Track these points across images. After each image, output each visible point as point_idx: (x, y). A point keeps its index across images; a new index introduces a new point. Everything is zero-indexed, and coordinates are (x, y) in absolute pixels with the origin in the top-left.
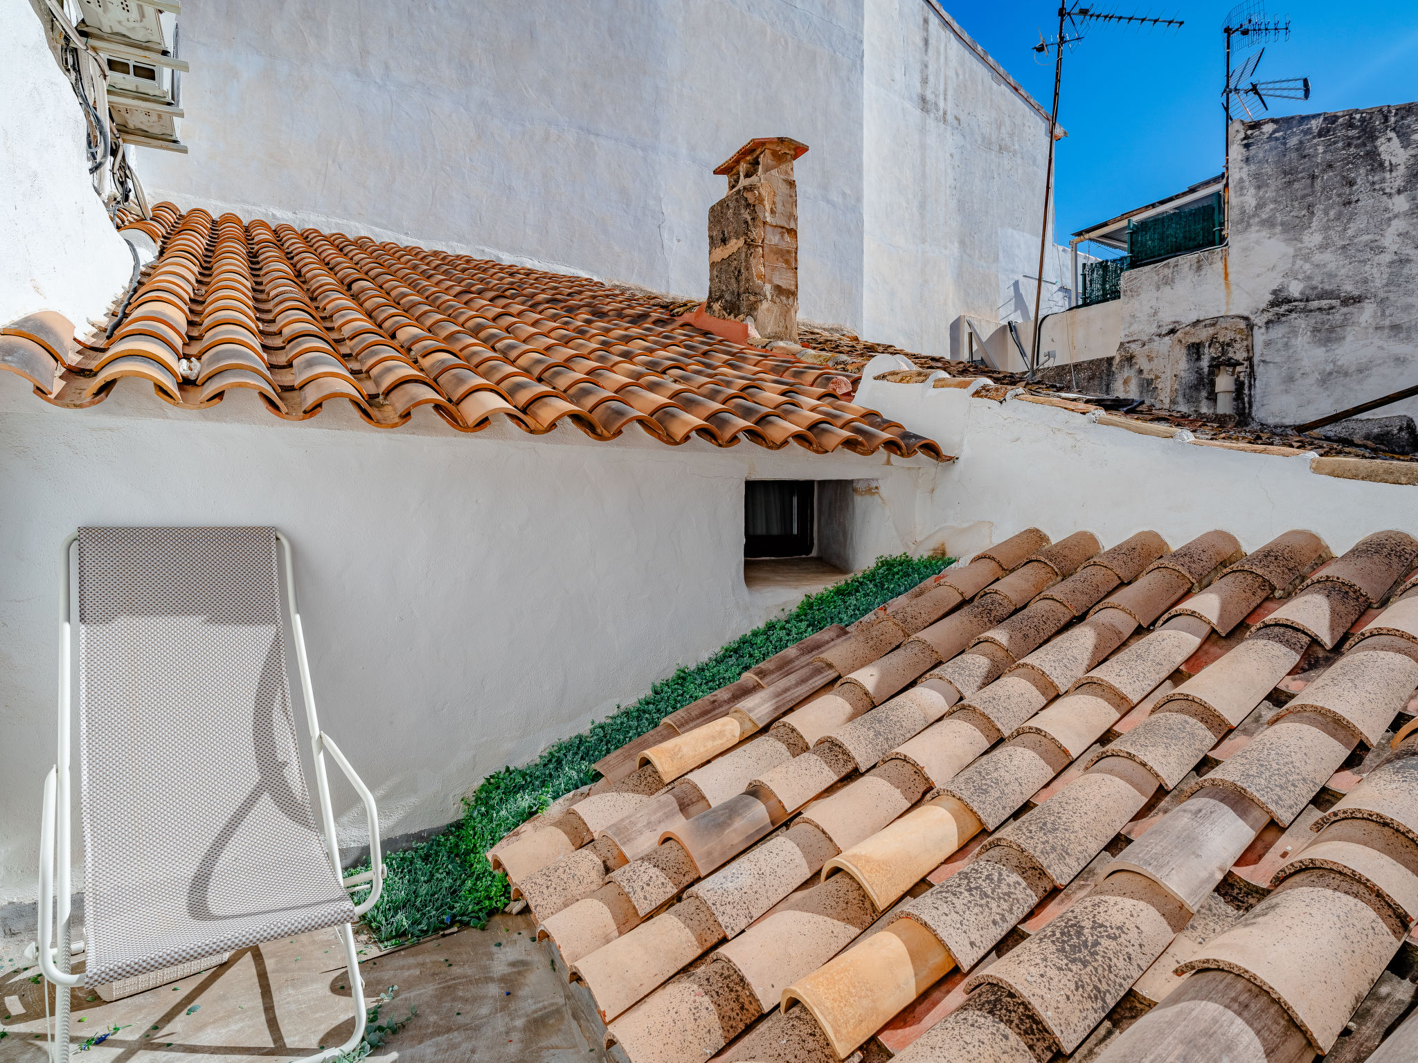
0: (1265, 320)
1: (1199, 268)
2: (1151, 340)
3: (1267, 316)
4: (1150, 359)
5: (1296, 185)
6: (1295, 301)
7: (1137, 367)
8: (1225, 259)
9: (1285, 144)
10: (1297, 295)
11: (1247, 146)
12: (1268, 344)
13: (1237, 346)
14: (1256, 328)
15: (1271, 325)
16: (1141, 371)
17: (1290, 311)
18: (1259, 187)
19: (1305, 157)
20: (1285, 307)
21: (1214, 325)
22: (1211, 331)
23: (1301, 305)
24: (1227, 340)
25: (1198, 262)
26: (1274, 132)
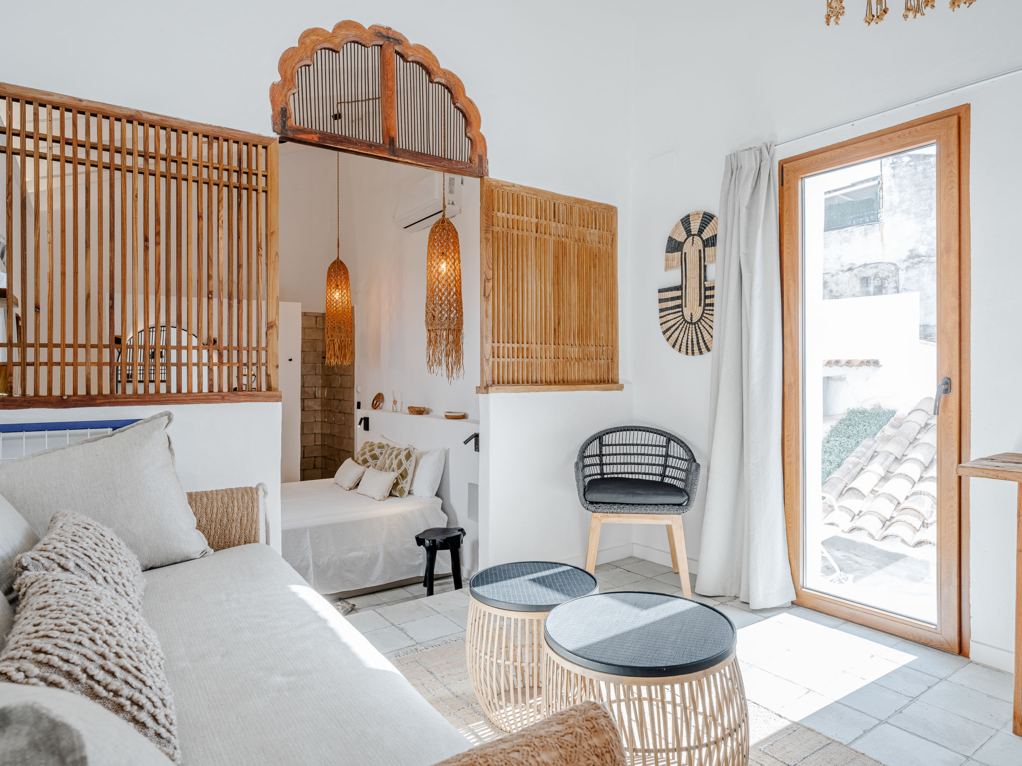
0: (905, 266)
1: (866, 234)
2: (837, 274)
3: (906, 264)
4: (837, 284)
5: (922, 193)
6: (922, 256)
7: (829, 288)
8: (881, 230)
9: (916, 169)
10: (923, 253)
11: (894, 168)
12: (907, 279)
13: (890, 280)
14: (900, 270)
15: (909, 269)
16: (831, 291)
17: (920, 262)
18: (901, 192)
19: (927, 177)
20: (917, 260)
21: (876, 267)
22: (875, 271)
23: (926, 259)
24: (884, 276)
25: (865, 230)
26: (909, 162)
